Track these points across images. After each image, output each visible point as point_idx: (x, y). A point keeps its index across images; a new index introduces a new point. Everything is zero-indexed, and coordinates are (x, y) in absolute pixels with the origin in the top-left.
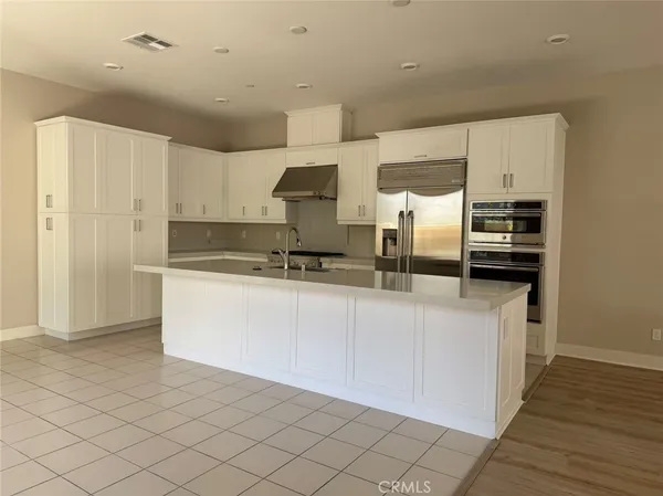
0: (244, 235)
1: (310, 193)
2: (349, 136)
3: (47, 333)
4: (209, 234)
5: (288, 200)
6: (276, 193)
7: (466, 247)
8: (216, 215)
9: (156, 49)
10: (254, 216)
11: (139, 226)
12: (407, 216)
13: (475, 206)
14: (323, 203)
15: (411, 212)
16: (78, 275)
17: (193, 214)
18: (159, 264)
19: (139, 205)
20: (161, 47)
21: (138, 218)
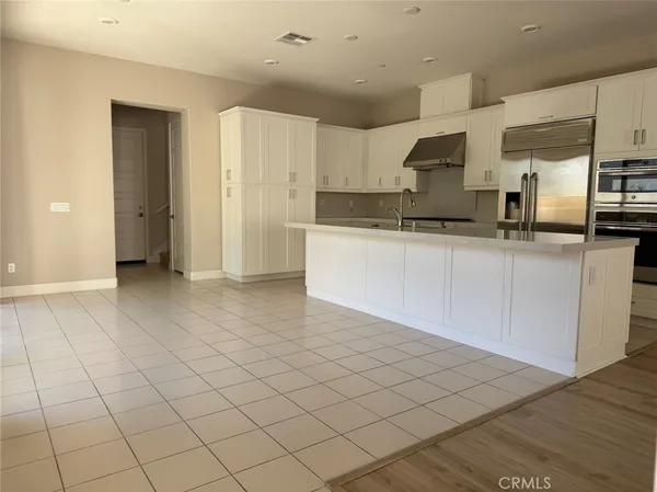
0: (381, 203)
1: (437, 161)
2: (479, 103)
3: (228, 276)
4: (351, 203)
5: (419, 169)
6: (408, 163)
7: (591, 209)
8: (357, 186)
9: (300, 44)
10: (388, 186)
11: (293, 195)
12: (531, 179)
13: (602, 165)
14: (451, 171)
15: (535, 174)
16: (249, 233)
17: (337, 186)
18: (308, 222)
19: (293, 177)
20: (304, 42)
21: (293, 188)
